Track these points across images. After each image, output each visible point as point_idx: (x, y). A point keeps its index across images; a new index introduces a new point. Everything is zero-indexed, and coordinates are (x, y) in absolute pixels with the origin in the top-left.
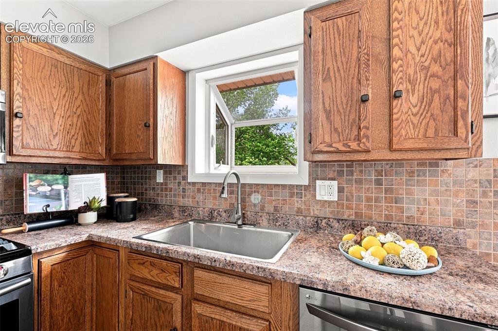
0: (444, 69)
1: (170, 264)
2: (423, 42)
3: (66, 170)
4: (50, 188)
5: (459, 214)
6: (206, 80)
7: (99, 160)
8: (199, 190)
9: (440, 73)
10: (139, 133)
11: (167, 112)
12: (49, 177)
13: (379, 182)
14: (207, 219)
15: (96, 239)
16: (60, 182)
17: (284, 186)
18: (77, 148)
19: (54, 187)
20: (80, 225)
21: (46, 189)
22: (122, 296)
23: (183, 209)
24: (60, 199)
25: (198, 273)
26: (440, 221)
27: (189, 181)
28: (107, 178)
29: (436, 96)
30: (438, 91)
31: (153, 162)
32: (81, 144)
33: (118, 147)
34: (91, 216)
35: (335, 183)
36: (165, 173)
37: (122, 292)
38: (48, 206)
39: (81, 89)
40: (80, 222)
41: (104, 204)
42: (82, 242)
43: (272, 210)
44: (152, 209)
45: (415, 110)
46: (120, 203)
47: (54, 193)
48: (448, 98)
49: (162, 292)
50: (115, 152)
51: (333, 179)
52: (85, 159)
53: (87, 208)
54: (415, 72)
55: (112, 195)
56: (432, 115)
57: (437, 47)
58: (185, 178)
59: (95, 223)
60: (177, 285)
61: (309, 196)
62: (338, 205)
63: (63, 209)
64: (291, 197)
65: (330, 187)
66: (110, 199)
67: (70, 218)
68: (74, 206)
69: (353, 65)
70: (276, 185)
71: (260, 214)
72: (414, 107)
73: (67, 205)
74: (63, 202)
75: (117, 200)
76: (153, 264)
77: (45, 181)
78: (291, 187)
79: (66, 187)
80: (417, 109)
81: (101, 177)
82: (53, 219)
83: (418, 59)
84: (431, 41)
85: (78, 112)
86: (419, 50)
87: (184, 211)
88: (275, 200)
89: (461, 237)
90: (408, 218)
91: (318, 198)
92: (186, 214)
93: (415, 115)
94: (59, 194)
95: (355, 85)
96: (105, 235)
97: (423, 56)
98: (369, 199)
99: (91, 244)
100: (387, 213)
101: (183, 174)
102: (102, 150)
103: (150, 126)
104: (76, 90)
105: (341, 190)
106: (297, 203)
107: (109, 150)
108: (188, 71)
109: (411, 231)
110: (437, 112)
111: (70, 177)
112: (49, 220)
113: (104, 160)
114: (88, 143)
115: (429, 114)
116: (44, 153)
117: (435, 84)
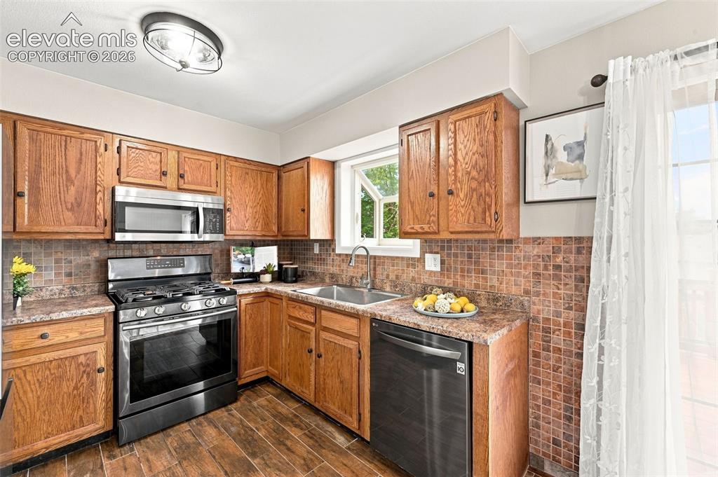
0: (479, 174)
1: (309, 307)
2: (467, 154)
3: (253, 244)
4: (244, 256)
5: (527, 284)
6: (352, 166)
7: (273, 236)
8: (343, 260)
9: (476, 177)
10: (299, 216)
11: (318, 198)
12: (244, 248)
13: (470, 256)
14: (348, 284)
15: (269, 291)
16: (250, 252)
17: (403, 258)
18: (259, 229)
19: (247, 255)
20: (261, 283)
21: (241, 257)
22: (284, 330)
23: (332, 276)
24: (249, 264)
25: (324, 312)
26: (514, 290)
27: (337, 252)
28: (279, 249)
29: (475, 193)
30: (475, 190)
31: (307, 238)
32: (262, 226)
33: (285, 226)
34: (267, 278)
35: (438, 256)
36: (320, 246)
37: (284, 327)
38: (243, 268)
39: (262, 185)
40: (261, 280)
41: (276, 269)
42: (262, 292)
43: (394, 278)
44: (311, 275)
45: (462, 203)
46: (286, 268)
47: (246, 259)
48: (481, 195)
49: (305, 326)
50: (283, 230)
51: (437, 253)
52: (264, 236)
53: (265, 272)
54: (462, 175)
55: (281, 263)
56: (472, 207)
57: (474, 158)
58: (334, 250)
59: (271, 282)
60: (313, 321)
61: (420, 267)
62: (441, 274)
63: (251, 271)
64: (408, 267)
65: (435, 260)
66: (280, 266)
67: (254, 278)
68: (258, 270)
69: (427, 169)
70: (397, 258)
71: (385, 281)
72: (463, 201)
73: (254, 269)
74: (251, 266)
75: (284, 266)
76: (300, 308)
77: (242, 251)
78: (408, 259)
79: (253, 256)
80: (463, 202)
81: (274, 249)
82: (246, 278)
83: (464, 166)
84: (471, 153)
85: (260, 202)
86: (464, 159)
87: (332, 278)
88: (396, 270)
89: (526, 304)
90: (491, 287)
91: (427, 268)
92: (334, 279)
93: (463, 207)
94: (249, 261)
95: (428, 183)
96: (274, 288)
97: (466, 164)
98: (462, 270)
99: (267, 294)
100: (475, 282)
101: (333, 246)
102: (275, 228)
103: (306, 210)
104: (259, 187)
105: (442, 262)
106: (412, 272)
107: (279, 229)
108: (336, 161)
109: (491, 297)
110: (475, 205)
111: (256, 248)
112: (243, 278)
113: (276, 236)
114: (267, 225)
115: (470, 207)
116: (241, 233)
117: (474, 185)
